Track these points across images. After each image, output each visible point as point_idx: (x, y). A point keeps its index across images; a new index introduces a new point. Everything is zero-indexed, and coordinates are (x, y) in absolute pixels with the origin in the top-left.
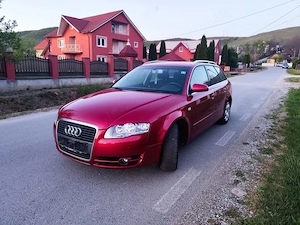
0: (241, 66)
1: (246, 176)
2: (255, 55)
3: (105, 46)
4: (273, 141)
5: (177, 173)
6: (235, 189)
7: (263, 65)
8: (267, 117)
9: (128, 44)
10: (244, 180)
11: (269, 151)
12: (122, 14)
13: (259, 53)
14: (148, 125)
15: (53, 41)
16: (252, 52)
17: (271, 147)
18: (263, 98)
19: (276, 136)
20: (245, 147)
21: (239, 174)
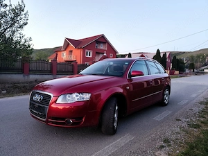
0: (187, 71)
1: (172, 143)
2: (199, 64)
3: (91, 56)
4: (202, 119)
5: (115, 136)
6: (159, 152)
7: (205, 71)
8: (201, 103)
9: (105, 54)
10: (169, 146)
11: (197, 126)
12: (103, 37)
13: (202, 62)
14: (90, 95)
15: (59, 53)
16: (196, 61)
17: (199, 123)
18: (200, 91)
19: (206, 116)
20: (177, 122)
21: (166, 141)
